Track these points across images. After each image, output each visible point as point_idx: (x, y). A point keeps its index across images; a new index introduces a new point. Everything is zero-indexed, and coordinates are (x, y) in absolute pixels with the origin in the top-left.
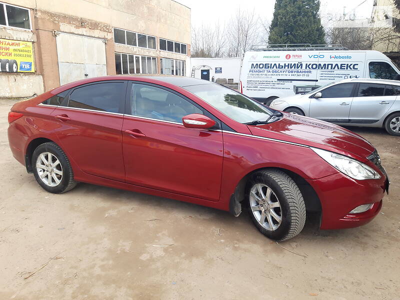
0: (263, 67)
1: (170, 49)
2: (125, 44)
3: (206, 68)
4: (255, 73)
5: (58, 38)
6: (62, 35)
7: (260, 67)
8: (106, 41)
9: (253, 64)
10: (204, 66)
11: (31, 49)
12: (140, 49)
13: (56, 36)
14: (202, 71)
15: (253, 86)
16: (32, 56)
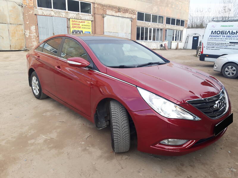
0: (220, 33)
1: (173, 23)
2: (143, 21)
3: (196, 35)
4: (213, 37)
5: (105, 18)
6: (107, 17)
7: (217, 33)
8: (132, 19)
9: (212, 31)
10: (195, 34)
11: (90, 24)
12: (153, 24)
13: (104, 17)
14: (194, 37)
15: (211, 47)
16: (91, 29)
